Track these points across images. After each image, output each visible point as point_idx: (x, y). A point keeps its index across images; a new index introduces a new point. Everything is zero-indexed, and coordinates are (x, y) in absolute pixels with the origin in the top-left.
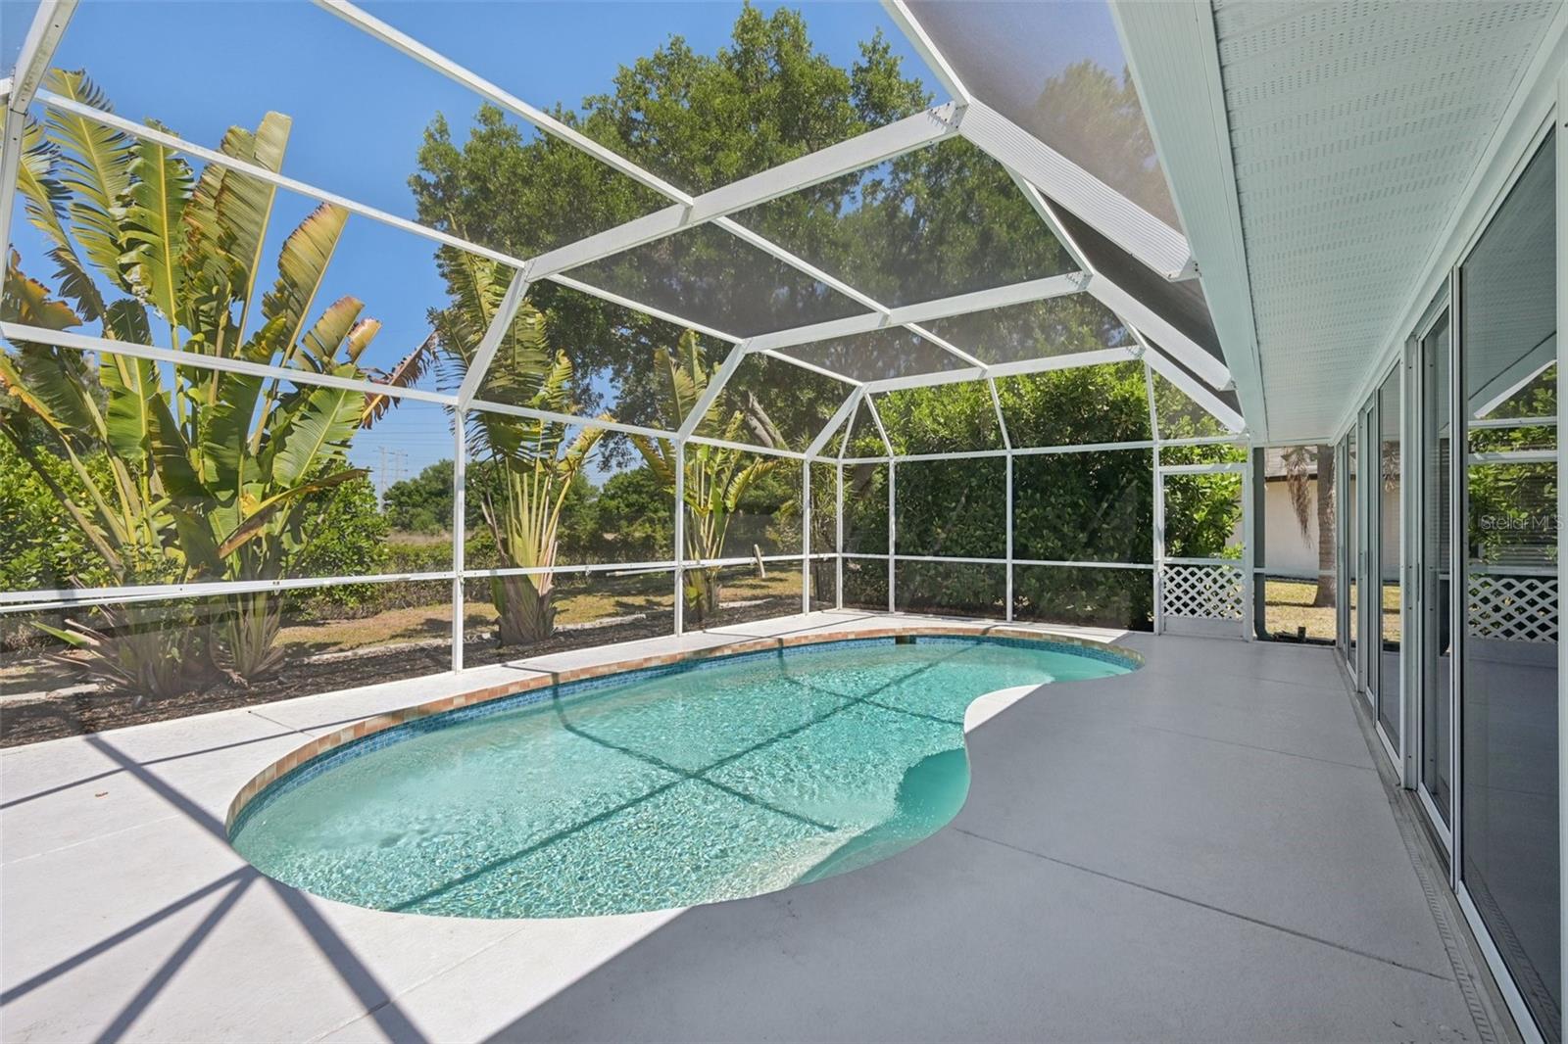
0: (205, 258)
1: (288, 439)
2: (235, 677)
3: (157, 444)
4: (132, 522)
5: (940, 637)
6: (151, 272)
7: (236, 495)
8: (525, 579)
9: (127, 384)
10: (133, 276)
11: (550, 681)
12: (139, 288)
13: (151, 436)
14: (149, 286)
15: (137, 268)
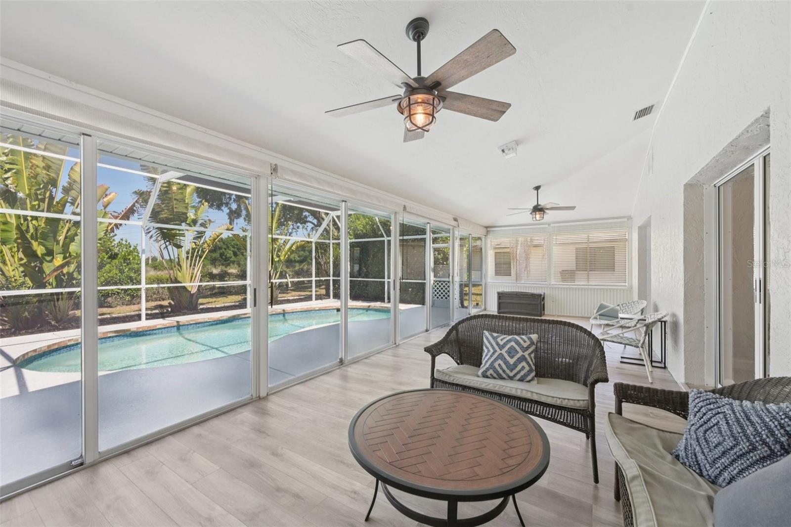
0: (38, 174)
1: (76, 238)
2: (53, 323)
3: (19, 241)
4: (11, 269)
5: (354, 309)
6: (17, 179)
7: (53, 258)
8: (184, 287)
9: (9, 219)
10: (9, 182)
11: (175, 324)
12: (11, 186)
13: (17, 238)
14: (16, 185)
15: (11, 178)
